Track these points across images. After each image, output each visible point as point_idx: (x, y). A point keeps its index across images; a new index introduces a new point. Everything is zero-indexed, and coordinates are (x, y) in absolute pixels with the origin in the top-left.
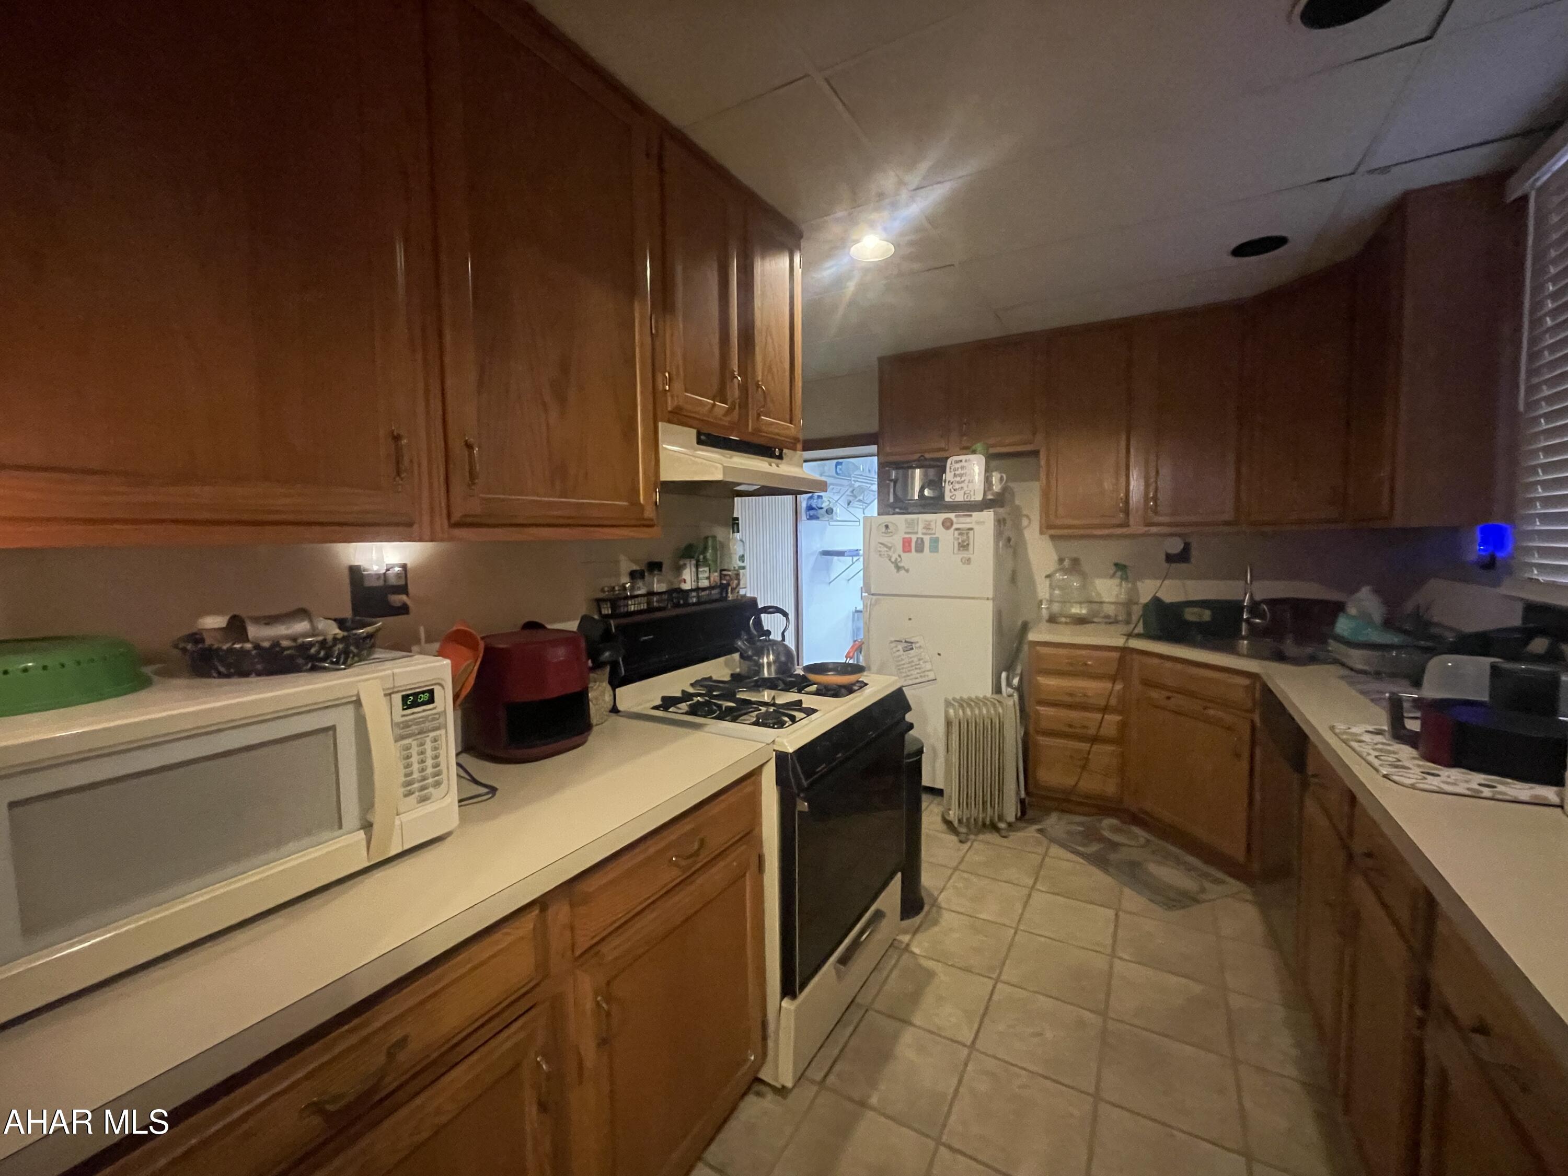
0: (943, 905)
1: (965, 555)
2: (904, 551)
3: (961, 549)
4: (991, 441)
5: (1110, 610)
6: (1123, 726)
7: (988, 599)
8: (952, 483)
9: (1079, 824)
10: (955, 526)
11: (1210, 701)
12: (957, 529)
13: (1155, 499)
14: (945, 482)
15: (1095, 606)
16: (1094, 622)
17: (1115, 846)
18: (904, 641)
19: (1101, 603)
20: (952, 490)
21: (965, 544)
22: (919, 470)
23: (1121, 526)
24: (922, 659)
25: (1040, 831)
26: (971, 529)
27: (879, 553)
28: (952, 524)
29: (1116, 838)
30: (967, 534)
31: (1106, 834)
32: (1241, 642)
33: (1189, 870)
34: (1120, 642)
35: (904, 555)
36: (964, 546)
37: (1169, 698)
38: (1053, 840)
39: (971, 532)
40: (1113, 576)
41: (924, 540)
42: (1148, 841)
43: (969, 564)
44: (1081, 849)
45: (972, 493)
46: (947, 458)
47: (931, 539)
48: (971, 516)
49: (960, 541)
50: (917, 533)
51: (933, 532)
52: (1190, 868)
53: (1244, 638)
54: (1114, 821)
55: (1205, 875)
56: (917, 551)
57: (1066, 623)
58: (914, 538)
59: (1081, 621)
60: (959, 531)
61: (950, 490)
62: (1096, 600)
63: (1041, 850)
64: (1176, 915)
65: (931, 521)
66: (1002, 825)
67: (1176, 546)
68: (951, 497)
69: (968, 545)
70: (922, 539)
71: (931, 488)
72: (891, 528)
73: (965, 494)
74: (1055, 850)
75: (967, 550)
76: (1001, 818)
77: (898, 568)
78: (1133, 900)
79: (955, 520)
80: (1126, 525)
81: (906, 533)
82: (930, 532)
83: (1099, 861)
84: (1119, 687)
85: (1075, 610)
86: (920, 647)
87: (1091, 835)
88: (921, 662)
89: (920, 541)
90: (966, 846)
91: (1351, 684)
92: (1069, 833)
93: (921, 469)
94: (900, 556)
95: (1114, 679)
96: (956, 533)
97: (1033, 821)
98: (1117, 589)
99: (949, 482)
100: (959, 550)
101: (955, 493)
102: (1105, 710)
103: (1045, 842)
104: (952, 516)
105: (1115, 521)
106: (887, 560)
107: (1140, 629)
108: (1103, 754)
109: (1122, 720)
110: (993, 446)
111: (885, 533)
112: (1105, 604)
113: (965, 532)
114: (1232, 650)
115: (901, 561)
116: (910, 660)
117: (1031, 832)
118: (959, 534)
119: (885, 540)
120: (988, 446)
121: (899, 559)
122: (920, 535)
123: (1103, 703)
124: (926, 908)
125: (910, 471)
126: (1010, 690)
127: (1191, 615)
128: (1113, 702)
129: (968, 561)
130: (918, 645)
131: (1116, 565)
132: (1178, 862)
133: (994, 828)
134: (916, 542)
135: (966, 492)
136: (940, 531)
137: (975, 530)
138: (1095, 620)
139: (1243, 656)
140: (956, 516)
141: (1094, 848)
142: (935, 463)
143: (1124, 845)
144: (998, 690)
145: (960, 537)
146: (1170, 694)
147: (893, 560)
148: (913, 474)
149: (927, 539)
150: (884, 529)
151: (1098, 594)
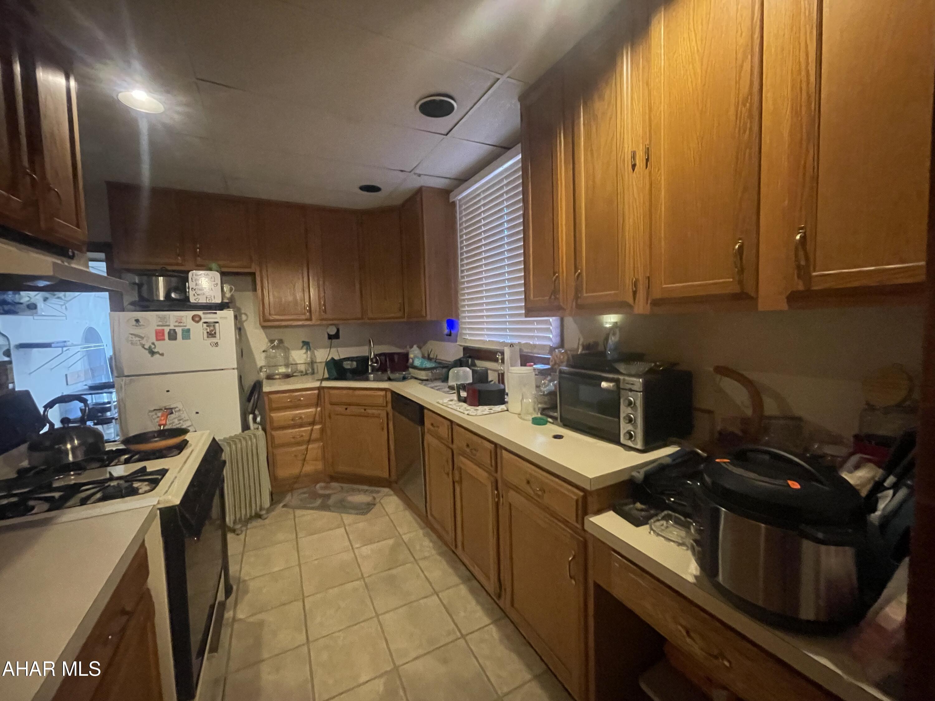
0: (247, 578)
1: (214, 340)
2: (157, 340)
3: (210, 336)
4: (221, 263)
5: (302, 368)
6: (322, 430)
7: (234, 369)
8: (195, 290)
9: (304, 493)
10: (203, 320)
11: (366, 406)
12: (205, 323)
13: (324, 305)
14: (189, 288)
15: (294, 366)
16: (294, 376)
17: (328, 496)
18: (164, 409)
19: (297, 364)
20: (196, 294)
21: (213, 333)
22: (162, 278)
23: (307, 320)
24: (182, 419)
25: (284, 506)
26: (217, 322)
27: (130, 342)
28: (201, 319)
29: (327, 492)
30: (214, 326)
31: (321, 492)
32: (370, 375)
33: (365, 492)
34: (317, 384)
35: (157, 343)
36: (211, 334)
37: (346, 409)
38: (294, 508)
39: (217, 325)
40: (302, 348)
41: (176, 330)
42: (342, 488)
43: (217, 346)
44: (311, 506)
45: (213, 298)
46: (189, 271)
47: (183, 330)
48: (216, 313)
49: (208, 331)
50: (169, 326)
51: (185, 325)
52: (365, 491)
53: (371, 374)
54: (322, 484)
55: (372, 492)
56: (170, 339)
57: (279, 379)
58: (167, 330)
59: (287, 376)
60: (207, 324)
61: (194, 294)
62: (294, 363)
63: (292, 516)
64: (369, 516)
65: (183, 317)
66: (263, 512)
67: (333, 331)
68: (195, 300)
69: (215, 333)
70: (175, 330)
71: (177, 292)
72: (142, 322)
73: (207, 298)
74: (299, 512)
75: (215, 337)
76: (261, 509)
77: (152, 353)
78: (348, 518)
79: (202, 316)
80: (310, 319)
81: (158, 326)
82: (181, 324)
83: (324, 507)
84: (319, 409)
85: (282, 370)
86: (180, 410)
87: (315, 496)
88: (181, 422)
89: (172, 332)
90: (242, 537)
91: (425, 385)
92: (301, 500)
93: (164, 278)
94: (153, 344)
95: (317, 405)
96: (205, 325)
97: (279, 502)
98: (305, 356)
99: (192, 289)
100: (208, 337)
101: (199, 297)
102: (313, 423)
103: (291, 511)
104: (200, 313)
105: (303, 317)
106: (140, 347)
107: (326, 376)
108: (315, 448)
109: (320, 428)
110: (224, 266)
111: (136, 326)
112: (298, 365)
113: (212, 324)
114: (367, 379)
115: (155, 348)
116: (171, 422)
117: (279, 509)
118: (207, 326)
119: (137, 331)
120: (220, 266)
121: (153, 346)
122: (172, 327)
123: (311, 420)
124: (235, 588)
125: (154, 278)
126: (256, 426)
127: (347, 365)
128: (317, 418)
129: (217, 344)
130: (177, 409)
131: (303, 342)
132: (359, 491)
133: (258, 516)
134: (169, 333)
135: (208, 297)
136: (190, 324)
137: (220, 323)
138: (295, 374)
139: (372, 381)
140: (204, 313)
141: (319, 502)
142: (176, 274)
143: (332, 494)
144: (245, 427)
145: (208, 328)
146: (346, 407)
147: (147, 347)
148: (157, 282)
149: (179, 331)
150: (134, 323)
151: (294, 360)
